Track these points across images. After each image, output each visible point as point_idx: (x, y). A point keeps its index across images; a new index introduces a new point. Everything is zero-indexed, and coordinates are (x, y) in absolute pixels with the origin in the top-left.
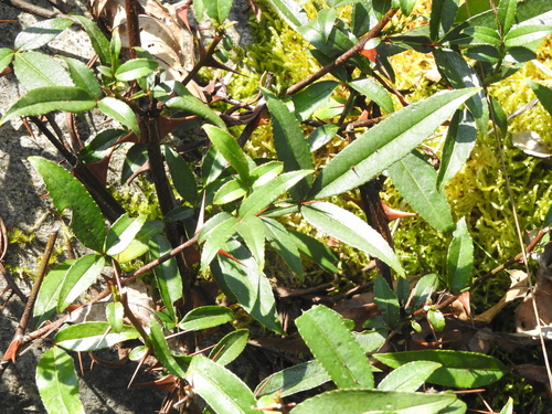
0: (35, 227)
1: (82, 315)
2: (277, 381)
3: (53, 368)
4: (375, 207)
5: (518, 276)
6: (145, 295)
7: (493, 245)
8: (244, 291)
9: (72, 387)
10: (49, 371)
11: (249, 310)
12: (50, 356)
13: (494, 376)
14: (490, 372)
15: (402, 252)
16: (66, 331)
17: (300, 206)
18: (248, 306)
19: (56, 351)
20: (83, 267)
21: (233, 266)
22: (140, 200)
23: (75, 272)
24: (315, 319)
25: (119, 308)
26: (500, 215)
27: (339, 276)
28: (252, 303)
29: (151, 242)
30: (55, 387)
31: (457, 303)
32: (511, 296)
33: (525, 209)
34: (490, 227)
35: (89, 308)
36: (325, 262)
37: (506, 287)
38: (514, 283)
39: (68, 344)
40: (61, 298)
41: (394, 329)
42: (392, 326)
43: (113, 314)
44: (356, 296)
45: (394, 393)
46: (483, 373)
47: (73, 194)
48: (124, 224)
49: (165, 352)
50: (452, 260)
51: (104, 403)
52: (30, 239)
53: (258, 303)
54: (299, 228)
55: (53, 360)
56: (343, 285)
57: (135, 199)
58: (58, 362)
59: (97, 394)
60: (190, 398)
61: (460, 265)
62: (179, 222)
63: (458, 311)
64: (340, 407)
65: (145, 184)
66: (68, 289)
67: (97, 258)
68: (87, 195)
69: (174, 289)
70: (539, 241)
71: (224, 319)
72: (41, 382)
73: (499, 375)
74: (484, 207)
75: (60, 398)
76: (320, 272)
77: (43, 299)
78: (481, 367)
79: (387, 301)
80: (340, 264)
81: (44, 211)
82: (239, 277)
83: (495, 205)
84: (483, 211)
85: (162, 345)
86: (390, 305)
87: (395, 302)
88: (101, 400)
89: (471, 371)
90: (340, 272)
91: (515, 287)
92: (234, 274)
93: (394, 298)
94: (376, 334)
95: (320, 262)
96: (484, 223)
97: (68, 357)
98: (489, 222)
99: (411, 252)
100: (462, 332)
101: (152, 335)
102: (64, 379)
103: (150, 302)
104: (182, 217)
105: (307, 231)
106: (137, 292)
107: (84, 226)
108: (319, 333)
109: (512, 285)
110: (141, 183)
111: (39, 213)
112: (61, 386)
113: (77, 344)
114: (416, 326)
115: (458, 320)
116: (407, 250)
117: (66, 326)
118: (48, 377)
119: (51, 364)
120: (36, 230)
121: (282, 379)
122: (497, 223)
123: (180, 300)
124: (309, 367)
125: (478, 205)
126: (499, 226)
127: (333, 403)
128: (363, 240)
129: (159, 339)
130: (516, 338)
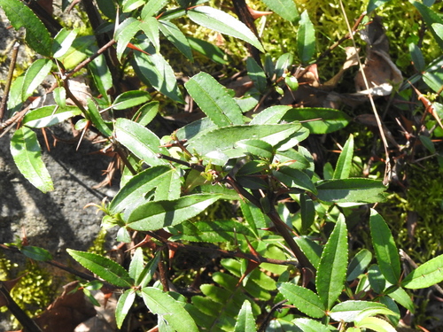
0: (7, 51)
1: (41, 103)
2: (181, 134)
3: (22, 141)
4: (243, 10)
5: (351, 51)
6: (83, 84)
7: (334, 34)
8: (154, 76)
9: (36, 153)
10: (20, 144)
11: (158, 89)
12: (19, 133)
13: (341, 124)
14: (338, 122)
15: (270, 44)
16: (29, 114)
17: (187, 11)
18: (157, 86)
19: (24, 130)
20: (38, 68)
21: (145, 60)
22: (80, 25)
23: (32, 72)
24: (199, 82)
25: (63, 91)
26: (337, 12)
27: (227, 66)
28: (160, 84)
29: (87, 51)
30: (24, 154)
31: (309, 74)
32: (347, 65)
33: (354, 5)
34: (330, 20)
35: (45, 97)
36: (216, 58)
37: (344, 59)
38: (349, 56)
39: (31, 124)
40: (23, 91)
41: (264, 93)
42: (263, 92)
43: (58, 96)
44: (239, 78)
45: (257, 126)
46: (333, 122)
47: (24, 17)
48: (64, 36)
49: (100, 121)
50: (301, 41)
51: (68, 171)
52: (4, 60)
53: (164, 83)
54: (195, 35)
55: (22, 136)
56: (230, 72)
57: (76, 24)
58: (26, 137)
59: (62, 165)
60: (114, 145)
61: (306, 43)
62: (105, 34)
63: (311, 80)
64: (220, 140)
65: (82, 14)
66: (27, 84)
67: (47, 61)
68: (35, 17)
69: (106, 81)
70: (361, 22)
71: (144, 99)
72: (14, 152)
73: (345, 123)
74: (325, 7)
75: (28, 161)
76: (213, 65)
77: (13, 96)
78: (331, 119)
79: (256, 74)
80: (225, 57)
81: (12, 39)
82: (150, 67)
83: (332, 5)
84: (324, 10)
85: (97, 116)
86: (259, 77)
87: (262, 74)
88: (65, 169)
89: (325, 122)
90: (227, 63)
91: (350, 59)
92: (146, 65)
93: (261, 71)
94: (251, 98)
95: (211, 57)
96: (325, 18)
97: (32, 132)
98: (329, 17)
99: (277, 44)
100: (318, 97)
101: (89, 110)
102: (30, 148)
103: (87, 89)
104: (106, 30)
105: (202, 37)
106: (77, 83)
107: (35, 39)
108: (202, 92)
109: (348, 58)
110: (80, 14)
111: (8, 41)
112: (28, 153)
113: (38, 123)
114: (279, 90)
115: (312, 87)
116: (274, 43)
117: (30, 111)
118: (19, 148)
119: (21, 139)
120: (7, 53)
121: (184, 133)
122: (335, 18)
123: (112, 89)
124: (203, 122)
125: (321, 6)
126: (337, 20)
127: (216, 138)
128: (232, 29)
129: (94, 112)
130: (356, 97)
